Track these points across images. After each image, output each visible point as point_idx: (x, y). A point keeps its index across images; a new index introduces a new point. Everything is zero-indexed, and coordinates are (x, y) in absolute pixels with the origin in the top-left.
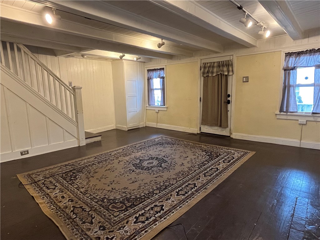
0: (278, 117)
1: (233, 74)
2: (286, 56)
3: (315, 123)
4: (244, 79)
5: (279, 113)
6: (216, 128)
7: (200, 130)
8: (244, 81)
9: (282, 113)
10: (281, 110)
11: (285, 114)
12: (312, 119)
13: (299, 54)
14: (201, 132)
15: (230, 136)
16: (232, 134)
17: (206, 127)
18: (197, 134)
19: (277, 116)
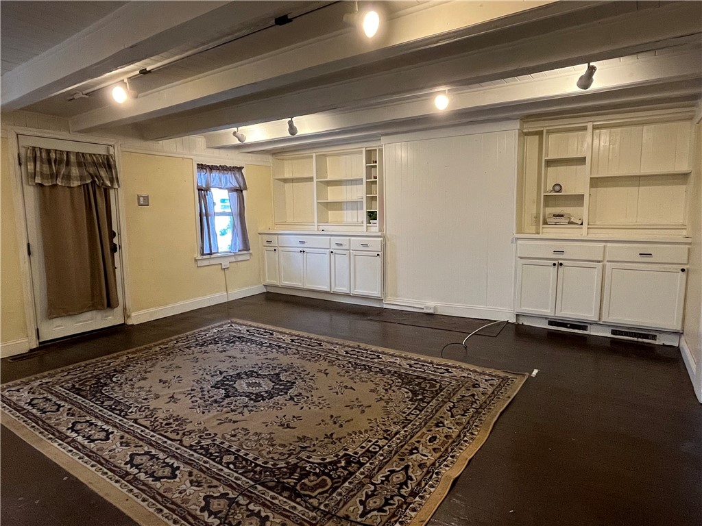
0: (200, 264)
1: (119, 187)
2: (198, 168)
3: (235, 264)
4: (141, 199)
5: (199, 257)
6: (88, 315)
7: (38, 337)
8: (142, 202)
9: (205, 257)
10: (203, 254)
11: (208, 256)
12: (233, 259)
13: (212, 168)
14: (40, 343)
15: (124, 324)
16: (129, 317)
17: (57, 321)
18: (31, 350)
19: (199, 262)
